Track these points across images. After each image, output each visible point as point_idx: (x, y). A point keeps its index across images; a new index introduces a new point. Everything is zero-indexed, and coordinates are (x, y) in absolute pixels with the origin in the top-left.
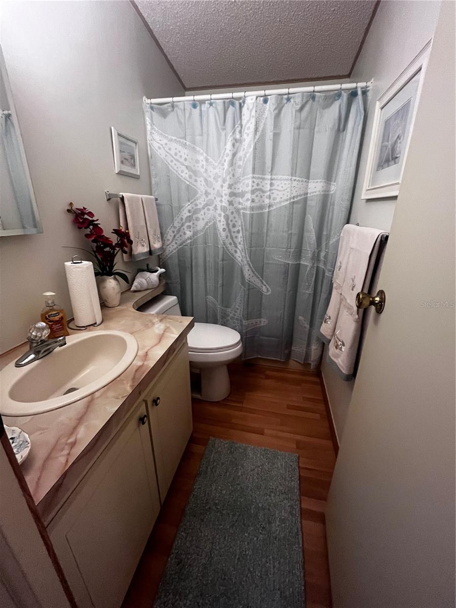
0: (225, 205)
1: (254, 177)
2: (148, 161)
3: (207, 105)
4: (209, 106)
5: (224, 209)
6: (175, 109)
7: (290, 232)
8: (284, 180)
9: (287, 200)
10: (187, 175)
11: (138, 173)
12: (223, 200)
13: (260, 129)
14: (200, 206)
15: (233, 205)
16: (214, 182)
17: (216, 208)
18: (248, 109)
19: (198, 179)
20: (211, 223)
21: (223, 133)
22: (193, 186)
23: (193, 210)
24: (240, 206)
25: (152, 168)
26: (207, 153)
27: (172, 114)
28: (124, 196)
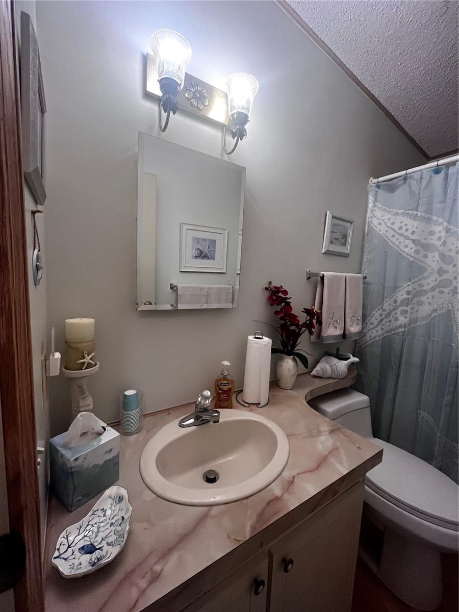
2: (363, 238)
6: (408, 180)
10: (412, 251)
11: (348, 252)
19: (431, 254)
23: (415, 291)
26: (449, 222)
27: (403, 186)
28: (325, 275)
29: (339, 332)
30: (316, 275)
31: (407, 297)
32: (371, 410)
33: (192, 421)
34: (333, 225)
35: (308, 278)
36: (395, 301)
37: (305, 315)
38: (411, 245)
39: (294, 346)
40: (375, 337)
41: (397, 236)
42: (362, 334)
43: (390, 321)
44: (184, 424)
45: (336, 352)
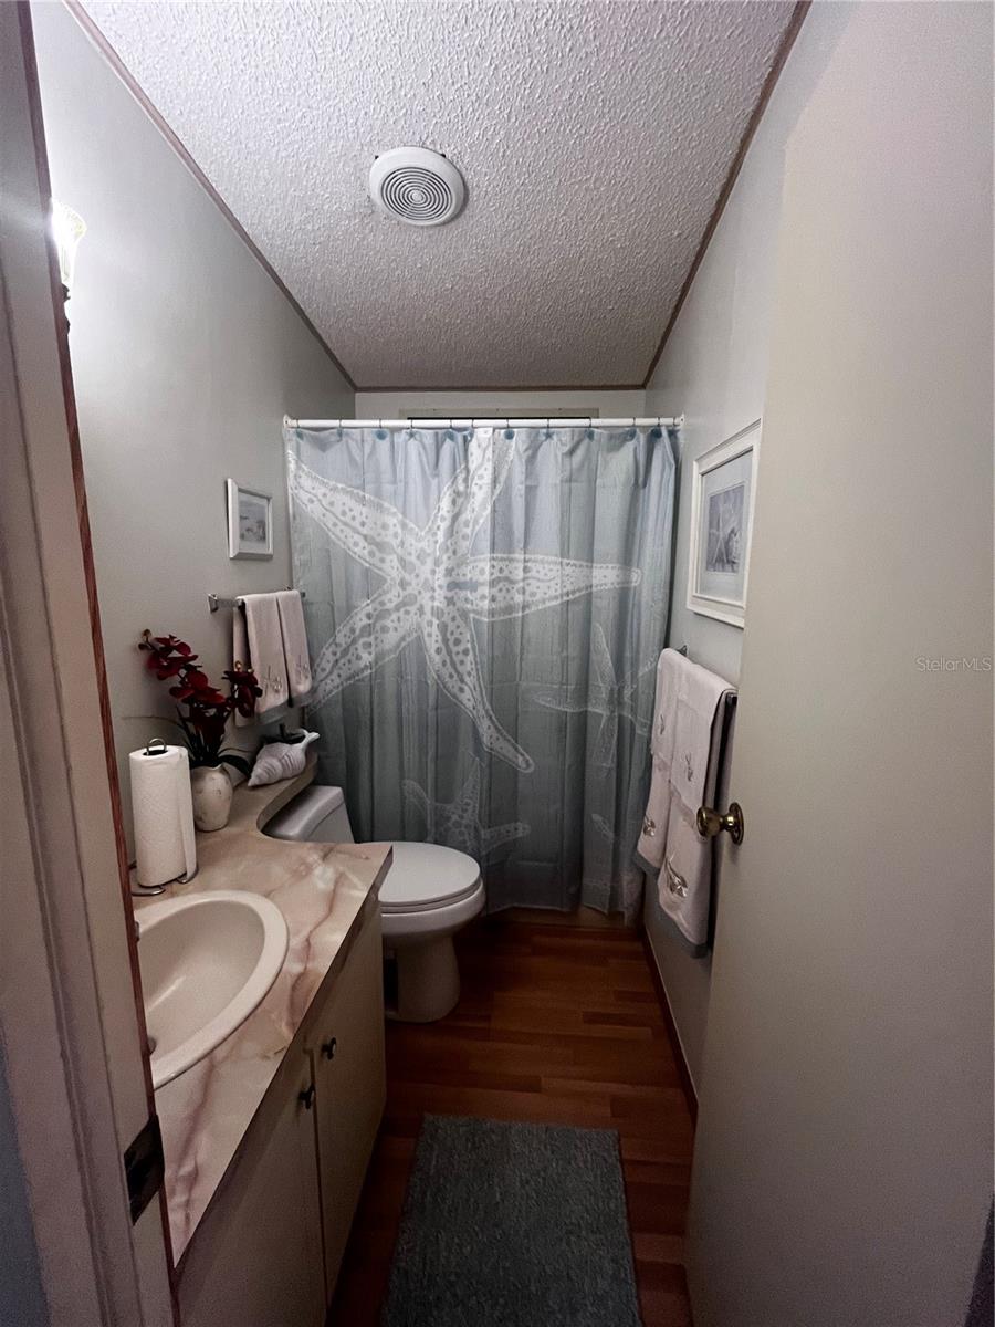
0: (441, 606)
1: (494, 559)
2: (288, 525)
3: (404, 435)
4: (407, 437)
5: (437, 613)
6: (344, 439)
7: (565, 654)
8: (549, 563)
9: (556, 598)
10: (366, 552)
11: (270, 551)
12: (437, 597)
13: (502, 479)
14: (390, 606)
15: (454, 604)
16: (417, 563)
17: (421, 610)
18: (479, 446)
19: (388, 558)
20: (413, 638)
21: (434, 482)
22: (376, 570)
23: (377, 612)
24: (469, 606)
25: (295, 537)
26: (404, 514)
27: (338, 446)
28: (246, 602)
29: (282, 698)
30: (231, 603)
31: (368, 621)
32: (347, 806)
34: (242, 504)
35: (214, 610)
36: (353, 631)
37: (230, 683)
38: (362, 543)
39: (218, 745)
40: (331, 691)
41: (341, 526)
43: (350, 661)
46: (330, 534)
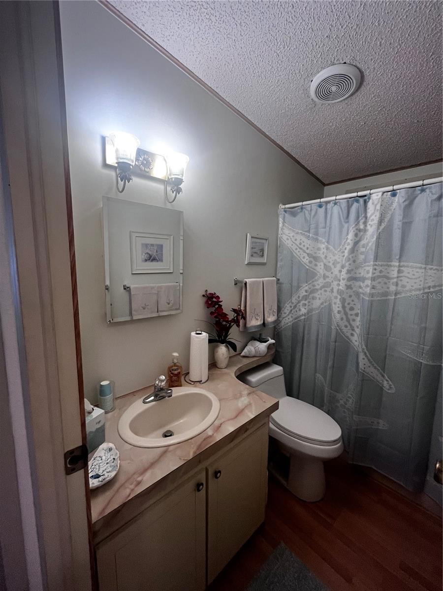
0: (342, 288)
1: (376, 265)
2: (277, 247)
3: (332, 204)
4: (333, 205)
5: (340, 292)
6: (304, 210)
8: (416, 268)
9: (420, 290)
10: (307, 261)
11: (265, 261)
12: (341, 284)
14: (318, 287)
15: (351, 288)
16: (332, 267)
17: (332, 291)
18: (373, 204)
19: (319, 264)
20: (327, 304)
21: (346, 226)
22: (312, 270)
23: (310, 290)
24: (361, 290)
25: (279, 255)
26: (328, 242)
27: (301, 214)
28: (247, 282)
29: (259, 322)
30: (241, 282)
31: (306, 294)
32: (285, 376)
33: (153, 398)
34: (252, 243)
35: (236, 284)
36: (299, 297)
37: (233, 313)
38: (307, 257)
39: (226, 335)
40: (288, 323)
41: (299, 250)
42: (277, 322)
43: (296, 311)
44: (147, 401)
45: (259, 336)
46: (294, 253)
